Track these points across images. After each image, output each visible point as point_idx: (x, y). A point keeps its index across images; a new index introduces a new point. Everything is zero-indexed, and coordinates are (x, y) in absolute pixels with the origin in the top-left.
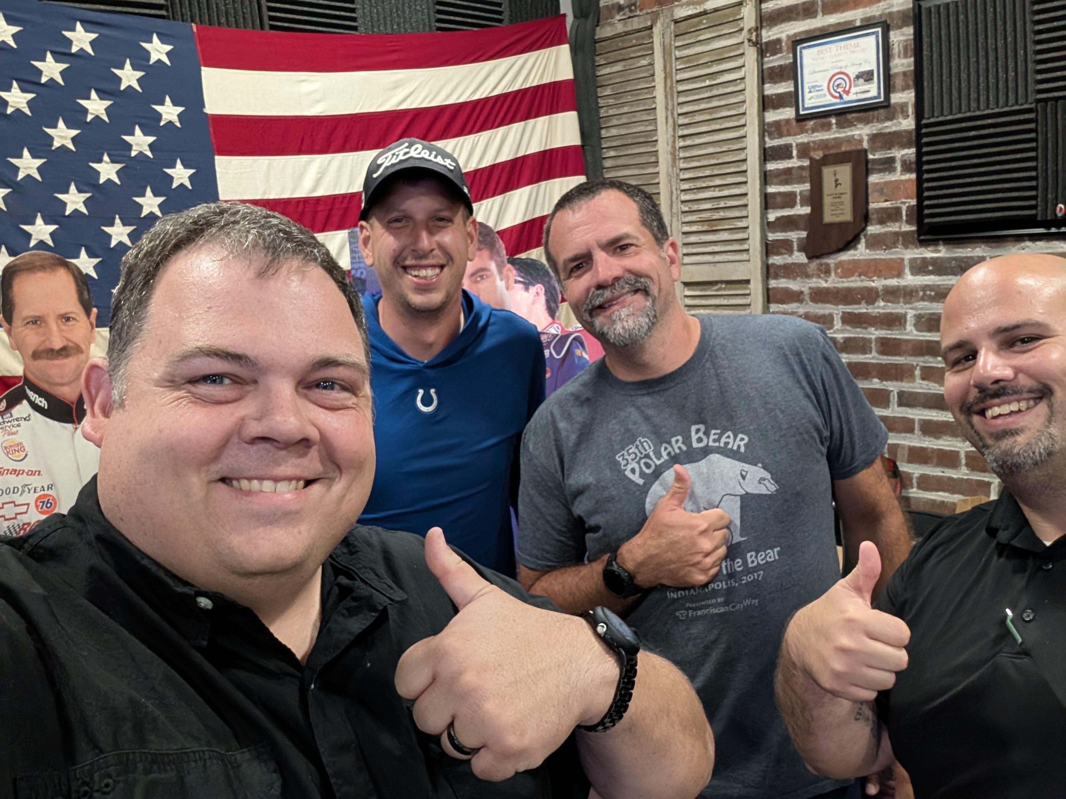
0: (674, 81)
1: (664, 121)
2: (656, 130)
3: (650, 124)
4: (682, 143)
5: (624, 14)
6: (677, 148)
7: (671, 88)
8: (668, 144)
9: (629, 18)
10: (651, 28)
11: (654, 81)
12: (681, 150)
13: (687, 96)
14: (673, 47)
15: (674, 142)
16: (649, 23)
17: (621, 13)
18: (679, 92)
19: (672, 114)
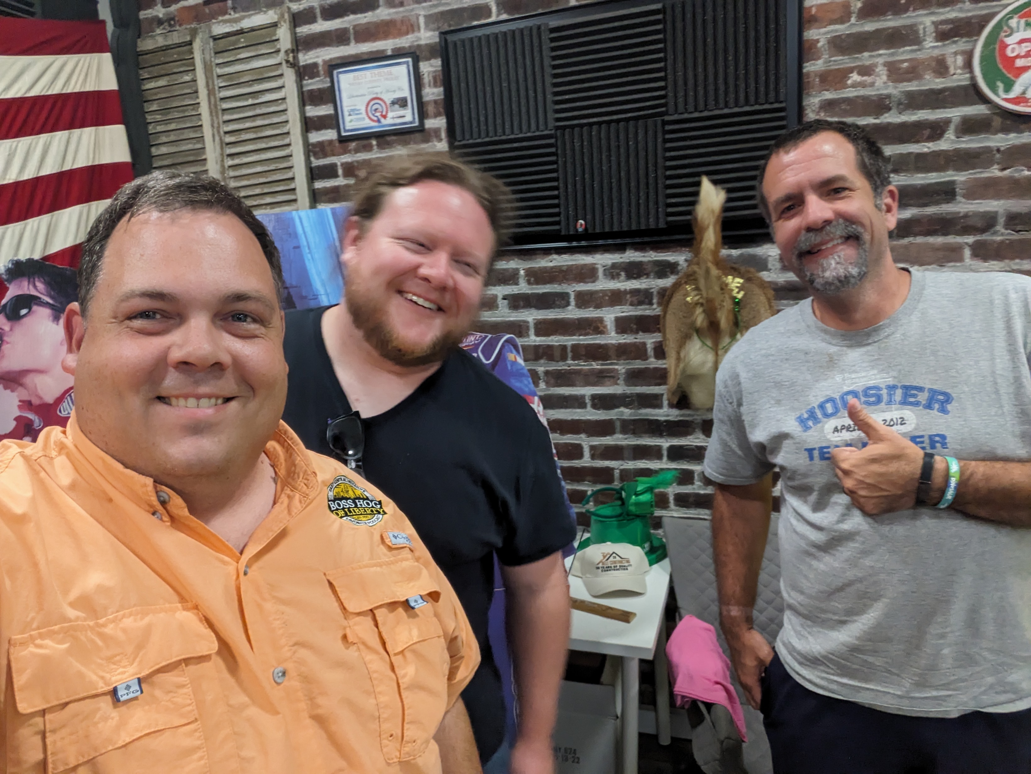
0: (218, 99)
1: (211, 139)
2: (204, 148)
3: (198, 142)
4: (230, 162)
5: (164, 29)
6: (226, 167)
7: (216, 106)
8: (217, 163)
9: (170, 31)
10: (190, 43)
11: (198, 97)
12: (230, 169)
13: (232, 114)
14: (213, 64)
15: (222, 161)
16: (188, 38)
17: (161, 27)
18: (224, 110)
19: (219, 132)
